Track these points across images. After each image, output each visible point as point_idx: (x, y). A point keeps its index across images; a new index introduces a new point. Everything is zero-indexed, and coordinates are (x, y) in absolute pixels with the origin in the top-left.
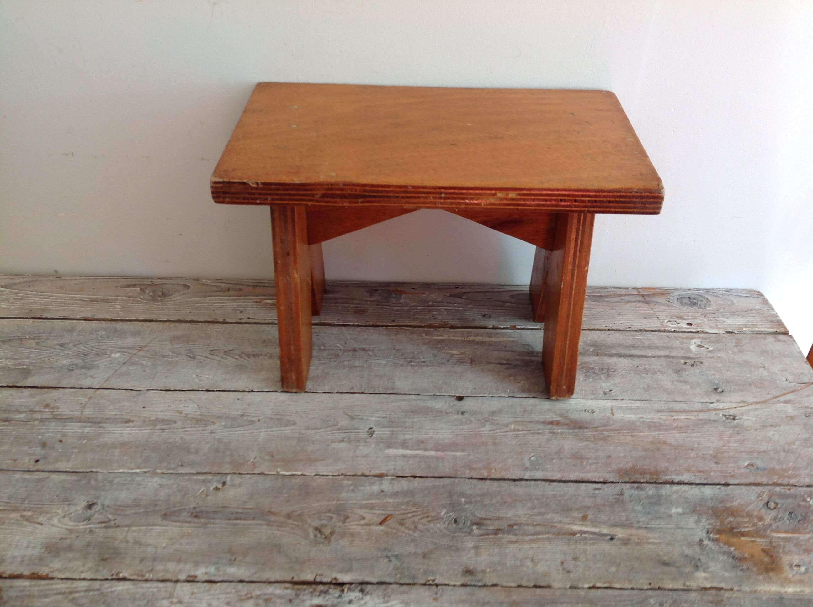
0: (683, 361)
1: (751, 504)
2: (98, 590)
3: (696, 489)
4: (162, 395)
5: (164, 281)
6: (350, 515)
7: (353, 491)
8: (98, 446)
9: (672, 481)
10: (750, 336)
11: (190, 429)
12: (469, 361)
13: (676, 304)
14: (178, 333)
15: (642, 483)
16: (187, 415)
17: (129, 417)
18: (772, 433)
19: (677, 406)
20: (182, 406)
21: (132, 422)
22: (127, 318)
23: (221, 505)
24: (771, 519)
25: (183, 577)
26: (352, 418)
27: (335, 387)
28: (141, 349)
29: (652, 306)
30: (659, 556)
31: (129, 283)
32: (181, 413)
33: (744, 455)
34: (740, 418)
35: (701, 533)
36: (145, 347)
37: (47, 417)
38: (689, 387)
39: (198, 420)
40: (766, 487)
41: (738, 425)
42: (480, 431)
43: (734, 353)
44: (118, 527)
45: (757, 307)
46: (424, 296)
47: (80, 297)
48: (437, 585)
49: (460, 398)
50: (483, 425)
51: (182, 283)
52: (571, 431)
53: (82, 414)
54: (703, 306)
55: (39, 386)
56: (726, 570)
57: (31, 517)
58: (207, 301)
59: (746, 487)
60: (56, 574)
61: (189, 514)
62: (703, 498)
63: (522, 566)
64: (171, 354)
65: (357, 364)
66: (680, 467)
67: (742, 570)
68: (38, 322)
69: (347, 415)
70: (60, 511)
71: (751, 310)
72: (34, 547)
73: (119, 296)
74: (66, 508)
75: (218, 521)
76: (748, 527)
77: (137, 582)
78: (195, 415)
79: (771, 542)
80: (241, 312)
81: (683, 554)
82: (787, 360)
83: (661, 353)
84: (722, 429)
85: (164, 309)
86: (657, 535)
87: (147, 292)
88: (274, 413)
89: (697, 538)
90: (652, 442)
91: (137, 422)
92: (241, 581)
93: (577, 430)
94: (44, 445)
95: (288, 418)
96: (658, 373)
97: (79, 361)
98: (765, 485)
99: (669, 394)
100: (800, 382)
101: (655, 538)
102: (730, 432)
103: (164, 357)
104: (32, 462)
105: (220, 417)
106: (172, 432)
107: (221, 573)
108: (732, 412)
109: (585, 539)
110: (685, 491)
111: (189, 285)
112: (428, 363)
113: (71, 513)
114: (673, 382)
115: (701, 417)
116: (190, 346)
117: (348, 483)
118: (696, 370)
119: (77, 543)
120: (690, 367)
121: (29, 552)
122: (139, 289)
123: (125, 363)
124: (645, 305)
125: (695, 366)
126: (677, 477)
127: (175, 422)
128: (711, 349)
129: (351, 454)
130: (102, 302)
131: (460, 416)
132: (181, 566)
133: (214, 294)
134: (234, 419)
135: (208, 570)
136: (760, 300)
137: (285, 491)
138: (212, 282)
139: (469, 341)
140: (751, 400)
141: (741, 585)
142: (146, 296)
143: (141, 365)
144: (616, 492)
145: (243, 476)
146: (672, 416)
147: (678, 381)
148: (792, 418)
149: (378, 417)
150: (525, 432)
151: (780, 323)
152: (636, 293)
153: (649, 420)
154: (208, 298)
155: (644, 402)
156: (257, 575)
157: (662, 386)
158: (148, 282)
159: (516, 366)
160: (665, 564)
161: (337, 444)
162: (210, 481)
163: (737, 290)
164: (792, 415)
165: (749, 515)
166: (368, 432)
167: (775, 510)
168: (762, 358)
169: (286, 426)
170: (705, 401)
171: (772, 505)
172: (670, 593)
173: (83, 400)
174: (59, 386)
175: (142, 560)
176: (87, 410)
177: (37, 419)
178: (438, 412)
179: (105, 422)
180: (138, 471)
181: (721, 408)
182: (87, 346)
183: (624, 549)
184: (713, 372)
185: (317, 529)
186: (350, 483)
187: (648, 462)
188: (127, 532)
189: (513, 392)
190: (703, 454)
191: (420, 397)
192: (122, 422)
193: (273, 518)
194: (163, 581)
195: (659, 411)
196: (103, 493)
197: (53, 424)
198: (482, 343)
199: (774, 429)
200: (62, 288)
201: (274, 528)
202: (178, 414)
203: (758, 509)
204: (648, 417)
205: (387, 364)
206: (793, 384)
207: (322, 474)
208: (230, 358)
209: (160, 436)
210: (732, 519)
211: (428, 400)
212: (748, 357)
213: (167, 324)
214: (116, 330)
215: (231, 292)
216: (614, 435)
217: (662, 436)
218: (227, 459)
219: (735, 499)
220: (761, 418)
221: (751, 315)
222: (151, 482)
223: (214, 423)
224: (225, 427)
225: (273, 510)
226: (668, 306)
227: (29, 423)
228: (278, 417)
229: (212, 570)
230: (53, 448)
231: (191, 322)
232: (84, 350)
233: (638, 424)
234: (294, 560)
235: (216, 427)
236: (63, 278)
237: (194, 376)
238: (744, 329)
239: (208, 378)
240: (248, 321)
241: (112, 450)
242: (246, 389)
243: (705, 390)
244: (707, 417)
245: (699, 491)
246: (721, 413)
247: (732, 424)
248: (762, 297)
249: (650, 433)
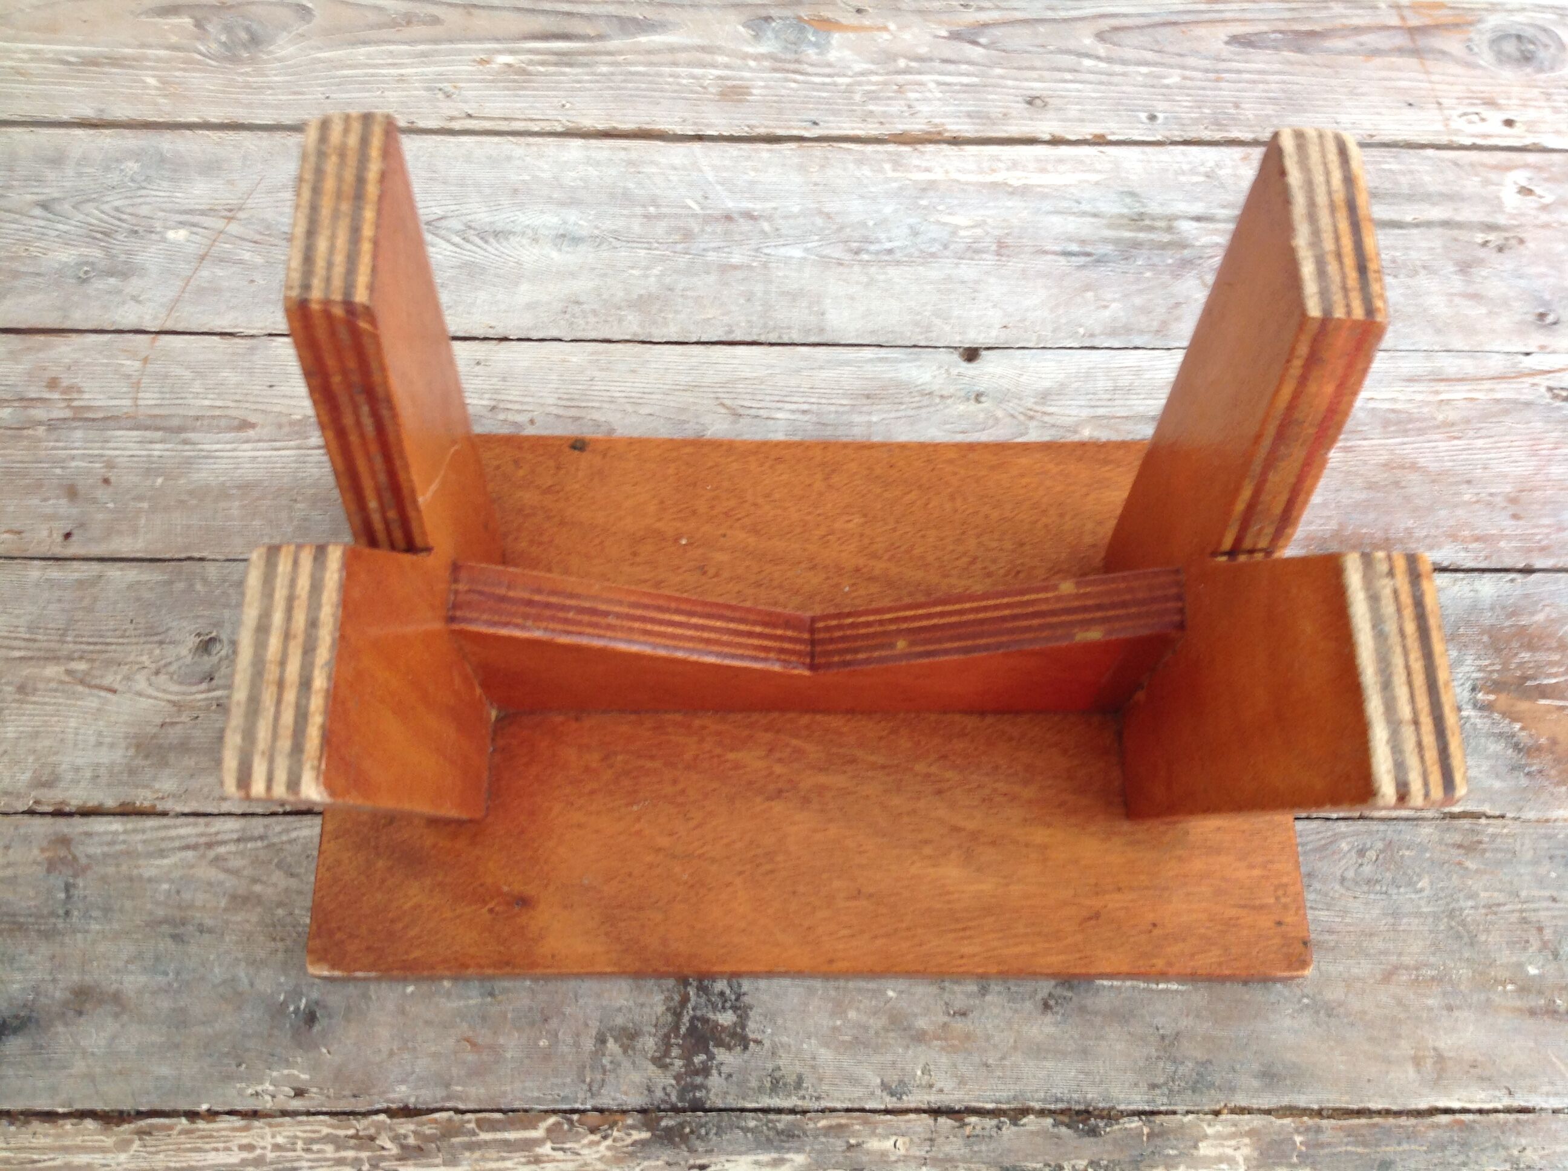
0: (1480, 237)
2: (261, 838)
3: (1464, 580)
8: (191, 493)
12: (994, 247)
13: (1486, 57)
17: (242, 414)
19: (1450, 365)
21: (253, 426)
26: (736, 415)
27: (692, 328)
28: (231, 214)
29: (1430, 64)
31: (165, 3)
36: (240, 209)
37: (61, 414)
38: (1483, 310)
46: (886, 36)
47: (56, 52)
49: (971, 354)
50: (1024, 428)
53: (136, 405)
54: (1547, 65)
55: (23, 326)
56: (1497, 775)
57: (87, 673)
60: (168, 805)
62: (1474, 607)
65: (736, 259)
66: (1436, 526)
67: (1528, 774)
69: (723, 405)
70: (145, 658)
72: (112, 746)
73: (147, 46)
74: (157, 652)
76: (1555, 675)
80: (448, 96)
83: (1436, 213)
84: (1539, 425)
85: (262, 89)
87: (212, 30)
88: (562, 403)
90: (1387, 466)
91: (263, 426)
94: (72, 493)
95: (596, 415)
96: (1423, 272)
97: (97, 254)
99: (1438, 331)
102: (1555, 434)
104: (58, 537)
111: (311, 7)
113: (170, 663)
114: (1450, 298)
115: (1498, 396)
118: (1507, 263)
119: (197, 733)
120: (1494, 254)
121: (104, 757)
122: (189, 21)
123: (202, 258)
124: (1412, 62)
125: (1506, 250)
128: (1549, 199)
130: (113, 65)
131: (973, 407)
133: (373, 34)
139: (994, 185)
141: (1520, 809)
142: (214, 46)
146: (1437, 392)
147: (1465, 295)
149: (793, 412)
152: (1395, 21)
153: (1385, 407)
154: (363, 50)
157: (1425, 310)
159: (1101, 260)
170: (1513, 349)
172: (1382, 827)
173: (132, 365)
174: (68, 325)
176: (148, 395)
177: (40, 423)
178: (922, 394)
179: (194, 430)
181: (1546, 367)
182: (105, 207)
184: (1543, 269)
187: (1372, 516)
189: (1093, 335)
190: (1491, 495)
191: (883, 352)
192: (230, 429)
195: (1411, 380)
196: (227, 613)
197: (79, 434)
198: (1023, 192)
204: (1385, 400)
205: (805, 259)
210: (1525, 656)
211: (901, 361)
214: (162, 160)
217: (1409, 447)
219: (1540, 607)
226: (1468, 65)
227: (25, 432)
230: (94, 501)
232: (101, 220)
240: (469, 124)
241: (223, 504)
242: (491, 333)
243: (1518, 318)
244: (1512, 395)
245: (1468, 588)
246: (1544, 382)
247: (1563, 412)
249: (1386, 442)
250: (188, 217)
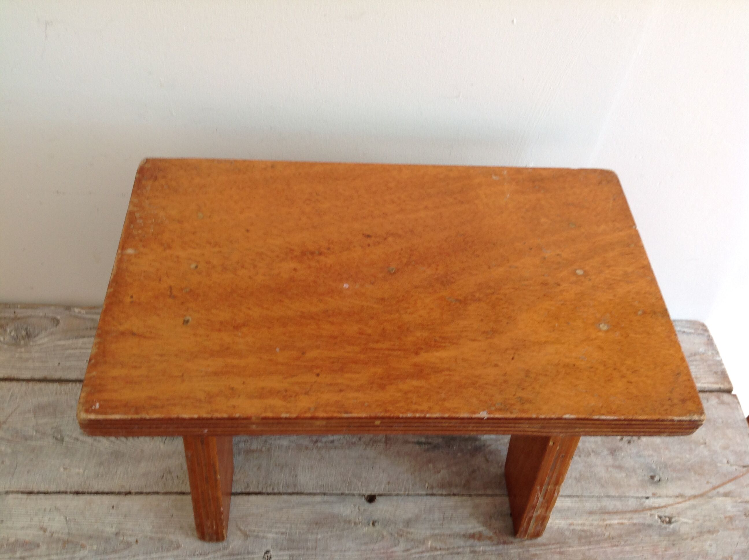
4: (23, 501)
5: (29, 312)
12: (384, 439)
14: (44, 400)
16: (52, 534)
18: (709, 543)
19: (610, 505)
20: (46, 519)
26: (247, 535)
32: (45, 531)
34: (676, 521)
36: (4, 422)
38: (624, 475)
39: (65, 543)
41: (674, 533)
42: (392, 552)
45: (702, 350)
49: (371, 499)
50: (397, 542)
51: (51, 315)
52: (494, 548)
58: (80, 347)
64: (34, 434)
65: (254, 446)
69: (241, 529)
71: (695, 354)
78: (62, 533)
82: (729, 432)
84: (656, 538)
85: (27, 360)
87: (8, 330)
88: (156, 529)
93: (500, 547)
95: (172, 536)
96: (592, 454)
99: (603, 486)
100: (742, 464)
102: (665, 542)
103: (26, 440)
105: (91, 537)
108: (668, 512)
111: (59, 317)
112: (336, 443)
114: (607, 467)
115: (635, 521)
116: (57, 420)
118: (633, 450)
120: (626, 444)
125: (632, 442)
127: (38, 546)
131: (371, 528)
134: (107, 540)
136: (704, 339)
138: (87, 313)
140: (689, 492)
142: (7, 338)
146: (604, 520)
147: (614, 467)
148: (731, 519)
149: (276, 533)
150: (443, 552)
151: (724, 376)
153: (579, 528)
154: (82, 340)
155: (575, 499)
157: (595, 474)
158: (10, 313)
159: (436, 447)
163: (681, 322)
164: (731, 514)
166: (264, 557)
169: (169, 551)
170: (640, 495)
178: (345, 521)
181: (657, 505)
184: (651, 452)
189: (432, 488)
191: (326, 498)
195: (591, 513)
199: (711, 536)
202: (41, 533)
204: (579, 523)
205: (289, 446)
206: (734, 468)
211: (335, 502)
213: (31, 384)
216: (541, 552)
217: (592, 552)
220: (698, 520)
221: (695, 363)
223: (83, 547)
224: (97, 553)
231: (60, 381)
233: (567, 533)
235: (86, 553)
237: (62, 470)
239: (78, 474)
242: (123, 490)
243: (640, 479)
244: (641, 521)
246: (656, 513)
247: (668, 530)
248: (706, 334)
249: (580, 548)
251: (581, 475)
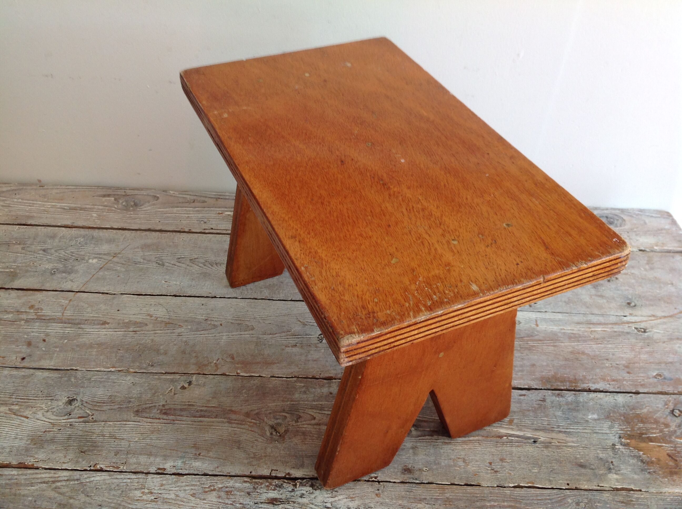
1: (659, 411)
2: (77, 480)
3: (610, 396)
4: (134, 299)
5: (136, 192)
6: (302, 415)
7: (305, 392)
8: (77, 346)
9: (589, 389)
10: (660, 254)
11: (159, 332)
14: (149, 241)
15: (562, 390)
16: (157, 318)
17: (104, 319)
18: (678, 345)
19: (594, 319)
20: (152, 310)
21: (108, 323)
22: (103, 226)
23: (187, 403)
24: (676, 426)
25: (153, 470)
26: (304, 325)
27: (289, 295)
28: (115, 255)
30: (576, 458)
31: (105, 193)
32: (151, 316)
33: (653, 366)
34: (650, 331)
35: (614, 438)
36: (119, 253)
37: (32, 317)
38: (605, 301)
39: (167, 323)
40: (672, 396)
41: (648, 338)
43: (646, 270)
44: (95, 421)
45: (667, 227)
47: (61, 206)
48: (379, 482)
51: (152, 194)
53: (63, 315)
54: (618, 225)
55: (25, 288)
56: (635, 473)
57: (18, 410)
58: (175, 212)
59: (654, 395)
60: (40, 465)
61: (159, 411)
62: (616, 406)
63: (455, 466)
64: (142, 261)
66: (596, 375)
67: (649, 473)
68: (23, 228)
69: (300, 321)
70: (43, 406)
71: (662, 230)
72: (21, 439)
73: (96, 205)
74: (49, 403)
75: (184, 418)
76: (655, 433)
77: (112, 473)
78: (164, 318)
79: (675, 447)
80: (205, 223)
81: (597, 457)
84: (634, 341)
85: (135, 219)
86: (575, 439)
87: (121, 201)
88: (234, 319)
89: (610, 443)
90: (572, 352)
91: (112, 324)
92: (205, 475)
94: (29, 344)
95: (247, 323)
97: (60, 266)
98: (671, 394)
99: (588, 307)
101: (573, 442)
102: (641, 344)
103: (136, 264)
104: (19, 360)
105: (186, 321)
106: (144, 333)
107: (187, 467)
108: (643, 325)
109: (511, 441)
110: (600, 399)
111: (158, 196)
113: (54, 408)
114: (591, 296)
115: (615, 330)
116: (159, 253)
117: (300, 384)
118: (612, 285)
119: (59, 435)
120: (606, 282)
121: (17, 443)
122: (113, 199)
123: (101, 268)
125: (611, 281)
126: (593, 385)
127: (146, 325)
129: (303, 358)
130: (80, 210)
132: (152, 459)
133: (180, 205)
134: (199, 323)
135: (176, 464)
136: (669, 221)
137: (244, 391)
138: (179, 194)
140: (660, 314)
141: (648, 488)
142: (120, 206)
143: (116, 270)
144: (539, 398)
145: (207, 376)
146: (590, 328)
147: (597, 296)
153: (569, 332)
154: (175, 209)
155: (565, 314)
156: (219, 469)
157: (581, 300)
158: (121, 192)
160: (582, 466)
161: (291, 348)
162: (176, 381)
163: (649, 211)
165: (656, 422)
166: (318, 338)
167: (679, 418)
168: (671, 275)
169: (245, 331)
170: (619, 314)
171: (677, 413)
172: (586, 493)
173: (64, 302)
174: (42, 288)
175: (116, 454)
176: (68, 312)
177: (24, 320)
179: (84, 324)
180: (113, 370)
181: (633, 321)
182: (67, 252)
183: (546, 452)
184: (627, 288)
185: (272, 427)
186: (303, 385)
188: (104, 427)
190: (617, 364)
192: (98, 324)
193: (233, 416)
194: (135, 473)
195: (578, 323)
196: (82, 390)
197: (37, 324)
199: (679, 342)
200: (44, 196)
201: (234, 425)
202: (148, 317)
203: (665, 416)
204: (568, 329)
207: (277, 376)
208: (196, 266)
209: (133, 337)
210: (641, 425)
212: (658, 273)
213: (138, 232)
214: (93, 237)
215: (196, 204)
216: (538, 345)
217: (580, 346)
218: (193, 361)
219: (644, 407)
220: (668, 331)
221: (661, 235)
222: (125, 380)
223: (180, 326)
224: (191, 330)
225: (233, 409)
227: (16, 323)
228: (239, 322)
229: (179, 463)
230: (38, 347)
231: (160, 231)
232: (64, 255)
233: (560, 335)
234: (252, 455)
235: (183, 330)
236: (46, 187)
237: (163, 282)
238: (656, 248)
239: (176, 284)
240: (211, 231)
241: (90, 350)
242: (209, 295)
243: (618, 304)
244: (620, 330)
245: (613, 398)
246: (633, 326)
247: (643, 336)
248: (671, 218)
249: (570, 344)
250: (99, 256)
251: (569, 300)
